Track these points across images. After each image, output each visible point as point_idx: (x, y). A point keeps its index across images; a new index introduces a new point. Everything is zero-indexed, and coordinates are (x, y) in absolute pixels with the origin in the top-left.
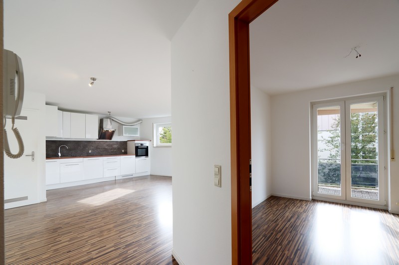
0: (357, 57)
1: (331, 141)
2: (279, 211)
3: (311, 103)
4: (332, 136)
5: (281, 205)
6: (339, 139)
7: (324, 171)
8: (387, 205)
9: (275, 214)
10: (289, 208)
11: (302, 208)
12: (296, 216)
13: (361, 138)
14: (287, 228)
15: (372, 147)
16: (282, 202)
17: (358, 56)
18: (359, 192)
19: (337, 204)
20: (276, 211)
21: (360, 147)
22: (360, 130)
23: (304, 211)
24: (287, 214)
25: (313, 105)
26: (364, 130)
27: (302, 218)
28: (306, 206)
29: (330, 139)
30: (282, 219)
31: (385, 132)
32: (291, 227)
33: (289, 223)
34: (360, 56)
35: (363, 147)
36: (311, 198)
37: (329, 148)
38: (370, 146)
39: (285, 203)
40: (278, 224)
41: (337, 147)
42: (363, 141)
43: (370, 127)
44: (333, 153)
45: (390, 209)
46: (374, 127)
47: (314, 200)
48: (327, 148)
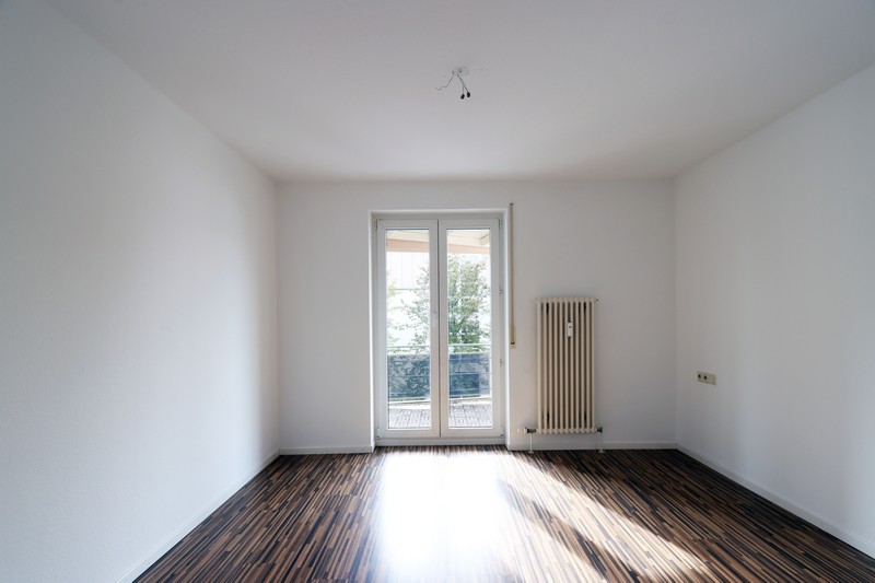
0: (463, 97)
1: (416, 311)
2: (288, 508)
3: (374, 215)
4: (418, 299)
5: (300, 482)
6: (429, 304)
7: (406, 367)
8: (503, 436)
9: (274, 523)
10: (317, 490)
11: (351, 478)
12: (332, 513)
13: (460, 304)
14: (299, 570)
15: (474, 320)
16: (303, 471)
17: (466, 95)
18: (459, 408)
19: (423, 448)
20: (280, 509)
21: (459, 321)
22: (459, 290)
23: (354, 492)
24: (309, 513)
25: (377, 220)
26: (464, 291)
27: (346, 515)
28: (360, 470)
29: (415, 306)
30: (290, 538)
31: (501, 291)
32: (310, 566)
33: (309, 547)
34: (469, 95)
35: (463, 321)
36: (373, 445)
37: (413, 322)
38: (472, 318)
39: (308, 476)
40: (273, 565)
41: (425, 321)
42: (463, 309)
43: (472, 286)
44: (420, 333)
45: (508, 443)
46: (477, 286)
47: (381, 449)
48: (410, 323)
